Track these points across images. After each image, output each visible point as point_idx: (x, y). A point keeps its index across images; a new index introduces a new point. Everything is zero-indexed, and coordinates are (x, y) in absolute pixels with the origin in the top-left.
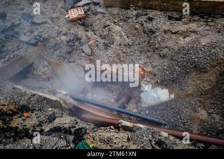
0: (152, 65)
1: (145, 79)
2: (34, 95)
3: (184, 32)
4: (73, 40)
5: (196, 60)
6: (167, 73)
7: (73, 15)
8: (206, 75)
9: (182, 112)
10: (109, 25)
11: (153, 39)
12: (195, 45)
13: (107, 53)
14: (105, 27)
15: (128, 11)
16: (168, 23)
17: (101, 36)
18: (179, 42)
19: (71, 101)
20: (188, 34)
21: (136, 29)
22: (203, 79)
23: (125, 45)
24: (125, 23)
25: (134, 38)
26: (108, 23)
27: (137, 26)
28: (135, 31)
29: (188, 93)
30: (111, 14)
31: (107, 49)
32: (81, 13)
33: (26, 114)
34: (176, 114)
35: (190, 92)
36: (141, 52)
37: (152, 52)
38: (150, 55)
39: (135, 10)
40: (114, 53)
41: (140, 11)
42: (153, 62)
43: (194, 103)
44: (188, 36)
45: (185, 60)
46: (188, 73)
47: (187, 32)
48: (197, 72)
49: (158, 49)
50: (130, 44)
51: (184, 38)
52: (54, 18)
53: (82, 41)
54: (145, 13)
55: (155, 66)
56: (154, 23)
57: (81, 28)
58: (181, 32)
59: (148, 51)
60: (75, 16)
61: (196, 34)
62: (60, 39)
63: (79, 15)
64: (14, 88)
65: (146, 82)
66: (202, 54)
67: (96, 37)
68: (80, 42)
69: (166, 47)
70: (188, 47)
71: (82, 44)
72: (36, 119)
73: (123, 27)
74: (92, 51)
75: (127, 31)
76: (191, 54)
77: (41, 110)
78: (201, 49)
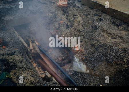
0: (85, 48)
1: (78, 54)
2: (18, 39)
3: (114, 35)
4: (53, 17)
5: (109, 55)
6: (90, 56)
7: (60, 4)
8: (111, 68)
9: (88, 83)
10: (76, 15)
11: (94, 32)
12: (114, 46)
13: (66, 31)
14: (74, 16)
15: (92, 10)
16: (109, 26)
17: (70, 20)
18: (106, 40)
19: (38, 50)
20: (116, 37)
21: (89, 23)
22: (108, 69)
23: (77, 30)
24: (86, 17)
25: (86, 28)
26: (77, 14)
27: (90, 21)
28: (88, 24)
29: (96, 74)
30: (82, 10)
31: (67, 29)
32: (65, 4)
33: (4, 47)
34: (84, 83)
35: (97, 73)
36: (84, 38)
37: (89, 40)
38: (87, 41)
39: (96, 11)
40: (70, 32)
41: (98, 13)
42: (87, 46)
43: (96, 81)
44: (115, 38)
45: (103, 52)
46: (101, 61)
47: (116, 35)
48: (106, 63)
49: (93, 40)
50: (81, 30)
51: (112, 38)
52: (52, 2)
53: (57, 19)
54: (101, 15)
55: (86, 49)
56: (101, 23)
57: (62, 12)
58: (113, 34)
59: (88, 38)
60: (61, 4)
61: (121, 39)
62: (48, 15)
63: (63, 4)
64: (13, 32)
65: (77, 56)
66: (115, 53)
67: (66, 20)
68: (56, 20)
69: (97, 40)
70: (110, 45)
71: (57, 21)
72: (6, 51)
73: (83, 19)
74: (59, 27)
75: (84, 22)
76: (109, 50)
77: (12, 47)
78: (116, 50)
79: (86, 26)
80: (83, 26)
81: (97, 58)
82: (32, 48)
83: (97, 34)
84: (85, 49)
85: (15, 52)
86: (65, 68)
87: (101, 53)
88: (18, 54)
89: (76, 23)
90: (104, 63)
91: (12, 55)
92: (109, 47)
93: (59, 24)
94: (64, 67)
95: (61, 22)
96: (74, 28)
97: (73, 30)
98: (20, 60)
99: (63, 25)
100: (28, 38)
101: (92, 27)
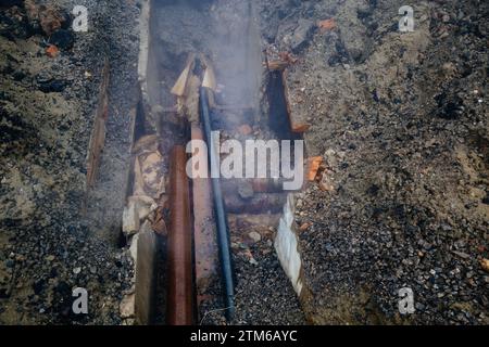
0: (345, 182)
1: (302, 195)
2: (134, 39)
6: (333, 229)
11: (424, 128)
13: (323, 74)
17: (374, 27)
18: (450, 194)
23: (367, 89)
24: (451, 38)
28: (435, 78)
29: (313, 318)
31: (331, 64)
33: (53, 49)
35: (317, 321)
36: (374, 134)
37: (382, 156)
38: (370, 157)
40: (335, 84)
42: (354, 178)
46: (358, 279)
48: (368, 301)
53: (317, 6)
55: (343, 192)
65: (292, 202)
66: (431, 280)
67: (355, 20)
68: (312, 8)
69: (408, 174)
70: (440, 228)
71: (311, 15)
72: (49, 66)
73: (435, 43)
74: (305, 44)
75: (426, 63)
76: (420, 247)
77: (75, 61)
78: (453, 268)
79: (421, 85)
80: (410, 76)
81: (352, 257)
82: (180, 93)
83: (427, 144)
84: (340, 190)
85: (68, 83)
86: (250, 224)
87: (380, 241)
88: (73, 94)
89: (383, 53)
90: (362, 294)
91: (46, 91)
92: (432, 232)
93: (314, 29)
94: (249, 220)
95: (326, 24)
96: (359, 72)
97: (352, 80)
98: (63, 117)
99: (327, 41)
100: (192, 48)
101: (437, 98)
